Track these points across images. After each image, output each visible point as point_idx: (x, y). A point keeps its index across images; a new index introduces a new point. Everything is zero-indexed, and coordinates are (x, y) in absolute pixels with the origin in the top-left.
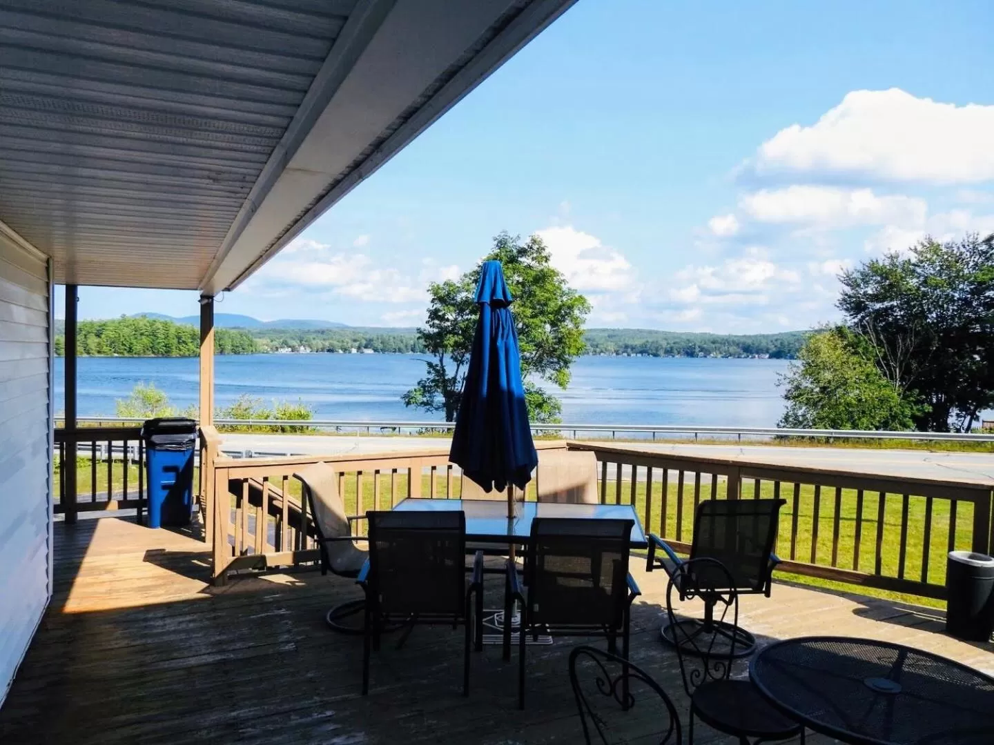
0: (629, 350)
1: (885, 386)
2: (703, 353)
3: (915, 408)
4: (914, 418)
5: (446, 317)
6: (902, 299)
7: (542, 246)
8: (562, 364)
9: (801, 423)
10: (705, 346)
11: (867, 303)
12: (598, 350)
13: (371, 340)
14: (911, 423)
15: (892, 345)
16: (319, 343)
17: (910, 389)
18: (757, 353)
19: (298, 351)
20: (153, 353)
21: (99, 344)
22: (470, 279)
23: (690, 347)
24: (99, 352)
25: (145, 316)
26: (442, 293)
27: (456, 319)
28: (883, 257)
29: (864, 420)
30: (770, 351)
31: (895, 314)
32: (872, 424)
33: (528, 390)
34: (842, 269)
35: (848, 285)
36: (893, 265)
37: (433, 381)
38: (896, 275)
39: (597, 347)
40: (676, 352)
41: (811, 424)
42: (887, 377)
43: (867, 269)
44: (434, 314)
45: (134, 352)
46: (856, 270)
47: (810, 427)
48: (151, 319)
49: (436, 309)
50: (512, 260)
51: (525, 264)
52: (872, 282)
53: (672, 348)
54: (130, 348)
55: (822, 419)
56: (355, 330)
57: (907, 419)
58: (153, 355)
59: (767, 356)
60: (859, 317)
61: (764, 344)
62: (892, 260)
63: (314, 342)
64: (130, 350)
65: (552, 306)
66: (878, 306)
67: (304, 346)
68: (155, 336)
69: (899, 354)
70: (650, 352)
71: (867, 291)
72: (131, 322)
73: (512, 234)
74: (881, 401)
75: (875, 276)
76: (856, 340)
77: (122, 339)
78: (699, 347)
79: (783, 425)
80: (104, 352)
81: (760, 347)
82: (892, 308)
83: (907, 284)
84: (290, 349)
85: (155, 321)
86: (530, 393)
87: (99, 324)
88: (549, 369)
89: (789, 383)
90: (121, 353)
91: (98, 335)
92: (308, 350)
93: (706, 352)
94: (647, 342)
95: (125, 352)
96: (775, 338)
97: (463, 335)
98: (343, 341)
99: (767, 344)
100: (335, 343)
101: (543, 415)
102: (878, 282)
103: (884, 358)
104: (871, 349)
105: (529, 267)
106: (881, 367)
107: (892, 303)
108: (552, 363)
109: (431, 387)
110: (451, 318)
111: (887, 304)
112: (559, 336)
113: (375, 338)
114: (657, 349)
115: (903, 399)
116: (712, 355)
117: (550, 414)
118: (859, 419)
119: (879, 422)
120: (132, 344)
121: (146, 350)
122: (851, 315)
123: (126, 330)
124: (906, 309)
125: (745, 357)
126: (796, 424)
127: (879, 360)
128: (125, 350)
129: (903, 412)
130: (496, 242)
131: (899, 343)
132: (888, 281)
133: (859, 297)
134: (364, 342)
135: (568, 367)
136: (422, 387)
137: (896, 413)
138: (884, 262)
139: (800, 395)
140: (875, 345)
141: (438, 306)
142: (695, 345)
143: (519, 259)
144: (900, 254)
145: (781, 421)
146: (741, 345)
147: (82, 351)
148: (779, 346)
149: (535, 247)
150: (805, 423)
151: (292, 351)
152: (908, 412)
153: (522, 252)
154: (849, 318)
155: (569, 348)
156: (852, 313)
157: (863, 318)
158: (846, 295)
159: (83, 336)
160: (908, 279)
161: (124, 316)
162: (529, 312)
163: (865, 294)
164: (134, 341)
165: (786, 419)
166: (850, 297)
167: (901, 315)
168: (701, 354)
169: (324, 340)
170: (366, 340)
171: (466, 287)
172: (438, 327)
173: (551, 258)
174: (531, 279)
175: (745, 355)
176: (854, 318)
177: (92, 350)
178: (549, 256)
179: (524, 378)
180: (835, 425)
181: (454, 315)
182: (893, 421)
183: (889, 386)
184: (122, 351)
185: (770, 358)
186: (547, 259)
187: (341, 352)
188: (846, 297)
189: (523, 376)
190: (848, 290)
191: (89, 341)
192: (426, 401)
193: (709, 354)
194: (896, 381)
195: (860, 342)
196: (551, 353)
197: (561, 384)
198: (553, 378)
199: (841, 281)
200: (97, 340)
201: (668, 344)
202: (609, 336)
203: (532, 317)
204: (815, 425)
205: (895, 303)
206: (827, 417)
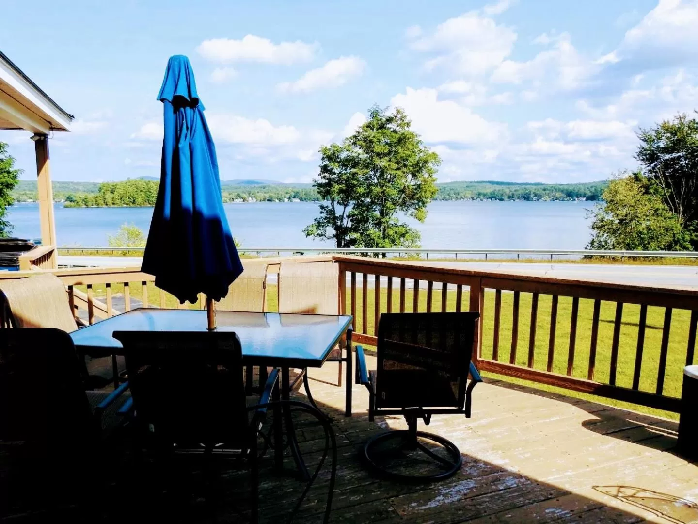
0: (482, 197)
1: (670, 218)
2: (536, 198)
3: (693, 234)
4: (692, 242)
5: (333, 171)
6: (688, 150)
7: (404, 115)
8: (420, 204)
9: (603, 247)
10: (538, 192)
11: (659, 154)
12: (459, 197)
13: (297, 193)
14: (689, 246)
15: (677, 186)
16: (261, 195)
17: (690, 219)
18: (577, 197)
19: (247, 201)
20: (149, 203)
21: (113, 198)
22: (351, 142)
23: (527, 193)
24: (113, 204)
25: (143, 178)
26: (329, 153)
27: (340, 173)
28: (673, 118)
29: (653, 244)
30: (587, 196)
31: (681, 163)
32: (658, 247)
33: (396, 224)
34: (640, 129)
35: (645, 140)
36: (682, 124)
37: (325, 219)
38: (683, 132)
39: (458, 195)
40: (516, 197)
41: (611, 247)
42: (672, 211)
43: (660, 128)
44: (325, 169)
45: (137, 203)
46: (651, 129)
47: (610, 249)
48: (147, 181)
49: (325, 165)
50: (382, 127)
51: (392, 129)
52: (663, 138)
53: (513, 194)
54: (134, 201)
55: (619, 244)
56: (286, 186)
57: (687, 243)
58: (149, 206)
59: (585, 199)
60: (652, 165)
61: (582, 191)
62: (681, 120)
63: (258, 194)
64: (134, 202)
65: (412, 161)
66: (667, 157)
67: (252, 198)
68: (150, 192)
69: (683, 193)
70: (497, 197)
71: (659, 146)
72: (133, 183)
73: (382, 107)
74: (667, 229)
75: (667, 133)
76: (648, 183)
77: (128, 194)
78: (534, 193)
79: (589, 248)
80: (117, 204)
81: (579, 193)
82: (679, 157)
83: (691, 139)
84: (242, 200)
85: (149, 182)
86: (396, 227)
87: (112, 184)
88: (411, 208)
89: (595, 216)
90: (128, 204)
91: (112, 192)
92: (255, 200)
93: (539, 197)
94: (495, 190)
95: (131, 204)
96: (591, 185)
97: (345, 184)
98: (278, 194)
99: (584, 189)
100: (273, 195)
101: (407, 243)
102: (668, 138)
103: (671, 196)
104: (660, 190)
105: (395, 132)
106: (668, 204)
107: (679, 154)
108: (413, 204)
109: (324, 223)
110: (336, 171)
111: (674, 155)
112: (418, 183)
113: (301, 191)
114: (502, 195)
115: (684, 227)
116: (543, 199)
117: (413, 242)
118: (649, 243)
119: (664, 245)
120: (135, 198)
121: (144, 202)
122: (646, 164)
123: (131, 189)
124: (690, 158)
125: (567, 200)
126: (599, 247)
127: (667, 198)
128: (131, 202)
129: (684, 238)
130: (370, 113)
131: (683, 184)
132: (676, 137)
133: (653, 151)
134: (293, 194)
135: (425, 207)
136: (317, 223)
137: (678, 238)
138: (674, 122)
139: (604, 226)
140: (664, 186)
141: (327, 162)
142: (530, 192)
143: (388, 126)
144: (687, 115)
145: (588, 245)
146: (565, 191)
147: (103, 203)
148: (594, 191)
149: (399, 116)
150: (606, 247)
151: (244, 201)
152: (687, 237)
153: (390, 120)
154: (644, 166)
155: (425, 192)
156: (647, 163)
157: (656, 166)
158: (643, 148)
159: (103, 193)
160: (692, 135)
161: (129, 178)
162: (394, 166)
163: (658, 147)
164: (136, 196)
165: (592, 243)
166: (646, 150)
167: (685, 164)
168: (535, 198)
169: (265, 193)
170: (294, 192)
171: (347, 148)
172: (328, 179)
173: (411, 124)
174: (396, 141)
175: (568, 198)
176: (648, 166)
177: (109, 202)
178: (410, 123)
179: (392, 215)
180: (629, 247)
181: (339, 169)
182: (676, 244)
183: (673, 218)
184: (129, 203)
185: (586, 200)
186: (408, 125)
187: (277, 201)
188: (643, 150)
189: (391, 214)
190: (645, 145)
191: (107, 196)
192: (320, 233)
193: (541, 199)
194: (679, 214)
195: (651, 184)
196: (412, 197)
197: (419, 220)
198: (414, 214)
199: (639, 138)
200: (112, 195)
201: (511, 191)
202: (467, 187)
203: (398, 169)
204: (614, 248)
205: (681, 154)
206: (623, 242)
